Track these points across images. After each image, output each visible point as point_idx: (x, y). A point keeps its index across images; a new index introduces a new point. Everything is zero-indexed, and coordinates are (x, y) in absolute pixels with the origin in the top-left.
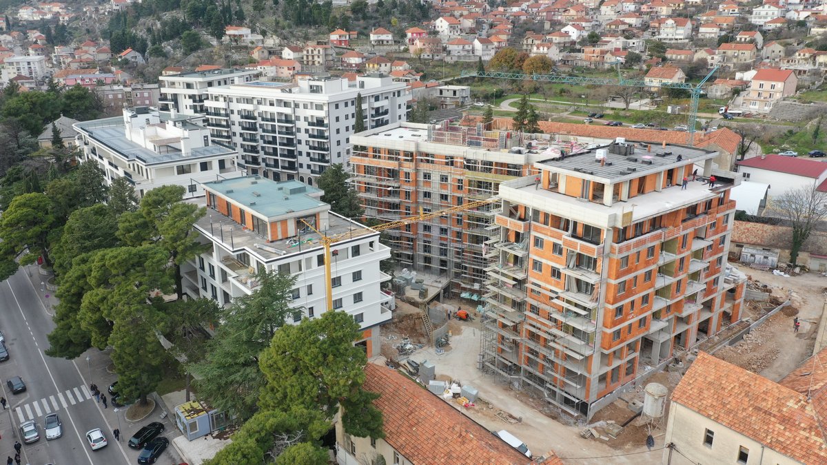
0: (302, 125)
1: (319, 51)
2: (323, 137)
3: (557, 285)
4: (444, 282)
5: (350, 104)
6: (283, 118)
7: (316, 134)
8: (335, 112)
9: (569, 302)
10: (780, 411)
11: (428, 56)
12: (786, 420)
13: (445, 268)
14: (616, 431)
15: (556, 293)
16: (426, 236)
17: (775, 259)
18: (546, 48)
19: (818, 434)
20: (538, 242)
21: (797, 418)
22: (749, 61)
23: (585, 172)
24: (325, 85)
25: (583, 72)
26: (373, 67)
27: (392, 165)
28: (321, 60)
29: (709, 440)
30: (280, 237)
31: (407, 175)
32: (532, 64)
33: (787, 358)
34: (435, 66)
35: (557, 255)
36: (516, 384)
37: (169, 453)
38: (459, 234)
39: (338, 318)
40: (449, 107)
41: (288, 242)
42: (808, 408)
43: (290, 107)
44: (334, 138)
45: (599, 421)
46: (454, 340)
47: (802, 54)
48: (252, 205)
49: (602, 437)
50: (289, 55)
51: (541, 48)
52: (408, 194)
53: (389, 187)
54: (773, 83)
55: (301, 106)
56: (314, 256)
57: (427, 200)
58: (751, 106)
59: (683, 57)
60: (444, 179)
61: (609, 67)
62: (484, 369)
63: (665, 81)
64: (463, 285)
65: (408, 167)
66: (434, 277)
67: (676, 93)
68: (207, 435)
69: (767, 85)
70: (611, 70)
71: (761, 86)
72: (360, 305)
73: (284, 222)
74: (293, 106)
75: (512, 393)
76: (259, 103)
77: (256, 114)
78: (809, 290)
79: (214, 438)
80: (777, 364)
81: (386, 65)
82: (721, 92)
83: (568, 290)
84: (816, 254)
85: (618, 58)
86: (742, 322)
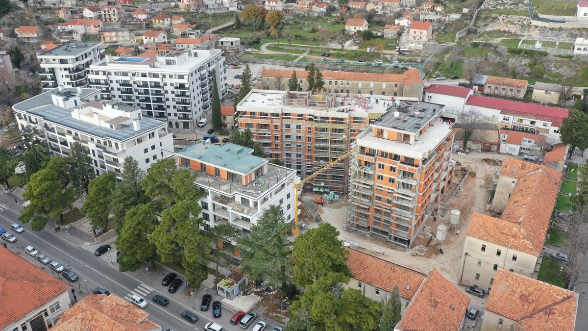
0: (169, 88)
2: (185, 96)
3: (392, 186)
6: (153, 85)
8: (191, 80)
10: (511, 233)
12: (514, 236)
14: (426, 250)
15: (393, 190)
16: (289, 159)
19: (527, 240)
20: (382, 166)
21: (518, 234)
22: (398, 9)
23: (399, 129)
24: (178, 59)
25: (301, 19)
26: (159, 22)
27: (264, 122)
28: (116, 17)
29: (483, 249)
30: (249, 182)
31: (276, 127)
32: (272, 17)
34: (201, 18)
35: (392, 172)
36: (368, 236)
37: (225, 309)
38: (309, 157)
40: (231, 55)
41: (254, 184)
43: (159, 77)
44: (192, 95)
45: (416, 246)
47: (426, 6)
48: (225, 166)
49: (421, 254)
50: (90, 14)
51: (271, 3)
52: (276, 137)
53: (265, 134)
54: (422, 31)
55: (168, 76)
57: (288, 139)
58: (410, 45)
59: (359, 7)
60: (299, 127)
61: (318, 16)
62: (348, 231)
63: (358, 28)
64: (314, 184)
65: (277, 122)
67: (367, 36)
68: (238, 295)
69: (418, 31)
70: (319, 17)
71: (415, 32)
72: (289, 211)
76: (134, 75)
77: (131, 82)
78: (476, 161)
79: (243, 295)
81: (167, 20)
82: (392, 34)
83: (399, 188)
84: (475, 141)
85: (321, 9)
86: (453, 183)
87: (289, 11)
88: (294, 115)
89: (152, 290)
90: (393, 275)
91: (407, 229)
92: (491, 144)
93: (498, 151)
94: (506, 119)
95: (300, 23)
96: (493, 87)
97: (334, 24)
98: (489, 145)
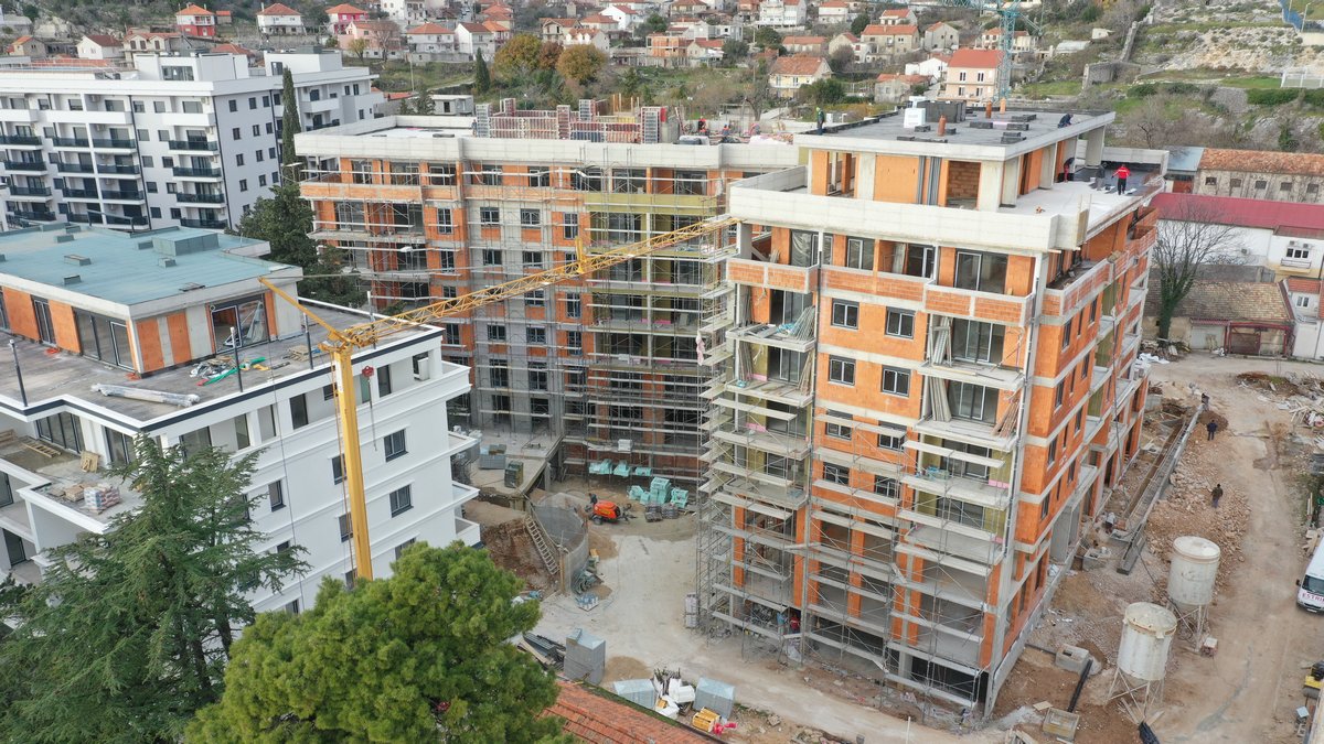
0: (155, 149)
1: (157, 43)
2: (208, 173)
3: (899, 408)
4: (548, 445)
5: (260, 102)
6: (108, 136)
7: (189, 165)
8: (229, 120)
9: (945, 443)
11: (376, 53)
13: (544, 415)
14: (1069, 726)
15: (903, 428)
16: (497, 349)
18: (587, 37)
20: (846, 314)
22: (914, 49)
23: (928, 141)
24: (199, 64)
25: (657, 75)
27: (405, 195)
30: (169, 361)
31: (444, 215)
32: (574, 58)
35: (897, 337)
36: (792, 653)
38: (574, 338)
41: (194, 372)
43: (122, 110)
44: (234, 174)
46: (607, 569)
47: (991, 36)
48: (71, 282)
50: (93, 51)
51: (580, 36)
52: (447, 258)
53: (401, 245)
54: (981, 71)
55: (149, 107)
56: (283, 399)
57: (493, 268)
59: (810, 47)
60: (529, 216)
63: (803, 80)
64: (592, 447)
65: (445, 197)
66: (524, 439)
69: (972, 74)
70: (702, 69)
71: (962, 77)
72: (407, 519)
73: (177, 317)
74: (127, 107)
75: (792, 674)
76: (44, 105)
77: (39, 132)
78: (1215, 381)
82: (896, 92)
83: (930, 415)
84: (1201, 318)
85: (710, 51)
86: (1143, 452)
87: (625, 59)
88: (515, 167)
91: (973, 619)
92: (1261, 327)
93: (1286, 352)
94: (1298, 254)
95: (651, 81)
96: (1224, 178)
98: (1252, 331)
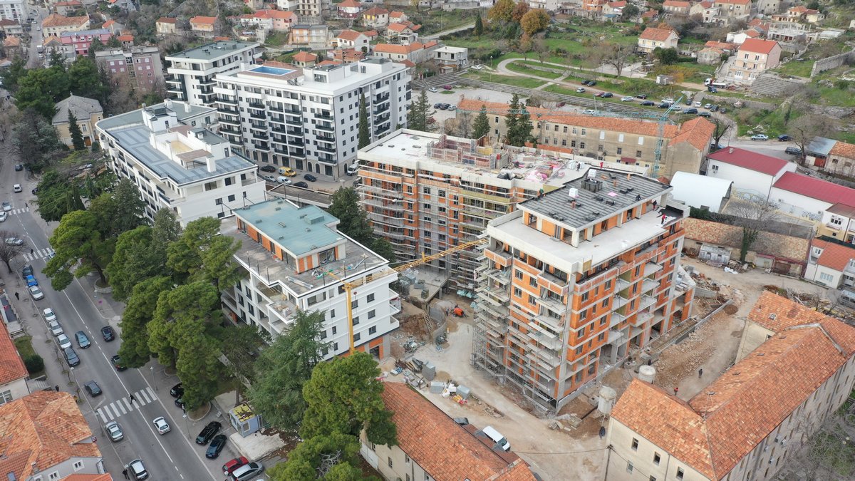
0: (309, 116)
2: (329, 128)
3: (533, 309)
4: (443, 280)
5: (353, 94)
6: (291, 108)
7: (322, 124)
8: (340, 105)
9: (542, 326)
10: (684, 428)
11: (426, 3)
12: (686, 436)
13: (443, 268)
14: (577, 423)
15: (533, 316)
16: (427, 240)
17: (728, 257)
20: (520, 275)
21: (694, 434)
22: (743, 17)
23: (557, 218)
24: (329, 74)
25: (580, 25)
26: (371, 19)
27: (396, 180)
28: (317, 10)
29: (635, 445)
30: (306, 269)
31: (410, 189)
32: (530, 19)
33: (720, 355)
34: (433, 16)
35: (533, 287)
36: (501, 380)
37: (228, 448)
39: (362, 360)
40: (446, 72)
41: (313, 273)
42: (703, 427)
43: (297, 99)
44: (340, 128)
45: (565, 413)
46: (451, 337)
47: (793, 13)
48: (281, 239)
49: (566, 428)
50: (284, 3)
52: (410, 206)
53: (393, 198)
54: (758, 54)
55: (308, 98)
56: (336, 288)
57: (427, 211)
58: (736, 76)
59: (680, 10)
60: (442, 194)
61: (606, 20)
62: (475, 366)
63: (658, 44)
64: (459, 284)
65: (410, 182)
66: (435, 276)
67: (668, 57)
68: (256, 432)
69: (753, 55)
70: (608, 23)
71: (747, 56)
73: (309, 257)
74: (299, 98)
75: (498, 388)
76: (267, 92)
77: (264, 103)
78: (751, 287)
79: (263, 434)
80: (712, 360)
81: (383, 16)
82: (711, 57)
83: (541, 314)
84: (762, 253)
85: (616, 10)
86: (691, 319)
87: (566, 11)
88: (439, 175)
89: (155, 399)
90: (453, 456)
92: (791, 261)
93: (802, 277)
94: (836, 222)
95: (575, 31)
96: (842, 160)
97: (627, 35)
98: (787, 263)
